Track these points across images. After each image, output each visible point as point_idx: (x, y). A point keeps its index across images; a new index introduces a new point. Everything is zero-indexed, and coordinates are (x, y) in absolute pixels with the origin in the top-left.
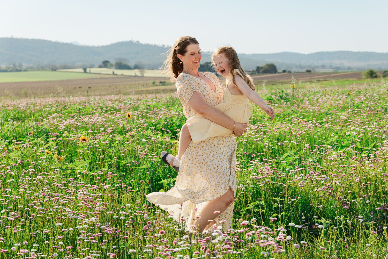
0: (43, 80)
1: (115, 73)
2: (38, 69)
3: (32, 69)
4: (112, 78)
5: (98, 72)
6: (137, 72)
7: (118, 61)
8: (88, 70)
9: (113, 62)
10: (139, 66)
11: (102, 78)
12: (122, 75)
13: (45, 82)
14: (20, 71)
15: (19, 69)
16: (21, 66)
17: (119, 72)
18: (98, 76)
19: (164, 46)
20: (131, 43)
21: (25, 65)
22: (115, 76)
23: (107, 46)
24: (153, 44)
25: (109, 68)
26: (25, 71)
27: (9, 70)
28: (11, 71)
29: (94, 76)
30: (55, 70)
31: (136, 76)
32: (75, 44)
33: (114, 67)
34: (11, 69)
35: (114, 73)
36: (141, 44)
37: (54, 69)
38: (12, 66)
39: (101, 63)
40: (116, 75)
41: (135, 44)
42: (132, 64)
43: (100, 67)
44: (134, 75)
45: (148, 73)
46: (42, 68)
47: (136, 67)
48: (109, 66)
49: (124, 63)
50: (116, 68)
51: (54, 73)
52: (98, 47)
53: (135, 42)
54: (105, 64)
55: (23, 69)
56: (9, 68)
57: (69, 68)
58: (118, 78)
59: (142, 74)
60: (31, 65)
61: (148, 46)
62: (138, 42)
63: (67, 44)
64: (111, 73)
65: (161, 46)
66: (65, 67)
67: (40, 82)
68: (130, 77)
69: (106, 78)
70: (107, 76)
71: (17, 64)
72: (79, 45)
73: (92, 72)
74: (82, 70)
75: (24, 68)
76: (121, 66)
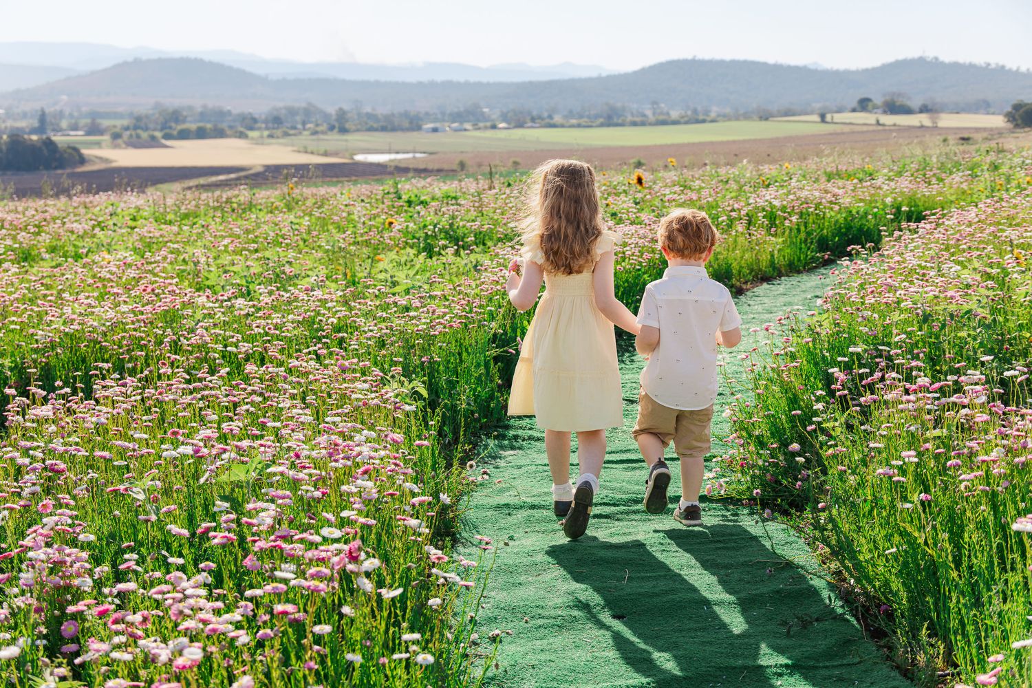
0: (741, 138)
1: (881, 122)
2: (737, 118)
3: (727, 118)
4: (874, 131)
5: (848, 121)
6: (924, 119)
7: (888, 98)
8: (828, 118)
9: (878, 100)
10: (929, 107)
11: (853, 132)
12: (895, 125)
13: (744, 141)
14: (704, 121)
15: (701, 117)
16: (707, 112)
17: (889, 120)
18: (847, 129)
19: (989, 64)
20: (921, 61)
21: (714, 111)
22: (880, 128)
23: (874, 70)
24: (968, 62)
25: (870, 112)
26: (713, 121)
27: (682, 120)
28: (686, 123)
29: (838, 128)
30: (767, 119)
31: (922, 127)
32: (812, 67)
33: (879, 111)
34: (686, 119)
35: (878, 121)
36: (942, 63)
37: (765, 116)
38: (689, 113)
39: (854, 104)
40: (883, 125)
41: (930, 62)
42: (915, 103)
43: (854, 110)
44: (918, 124)
45: (947, 121)
46: (747, 116)
47: (924, 109)
48: (870, 107)
49: (899, 101)
50: (885, 112)
51: (764, 124)
52: (857, 72)
53: (929, 60)
54: (864, 105)
55: (709, 119)
56: (683, 117)
57: (794, 115)
58: (885, 130)
59: (934, 123)
60: (728, 110)
61: (956, 66)
62: (936, 59)
63: (797, 69)
64: (873, 121)
65: (984, 65)
66: (788, 113)
67: (734, 142)
68: (910, 128)
69: (862, 132)
70: (865, 128)
71: (699, 108)
72: (819, 69)
73: (835, 120)
74: (816, 118)
75: (713, 115)
76: (893, 108)
